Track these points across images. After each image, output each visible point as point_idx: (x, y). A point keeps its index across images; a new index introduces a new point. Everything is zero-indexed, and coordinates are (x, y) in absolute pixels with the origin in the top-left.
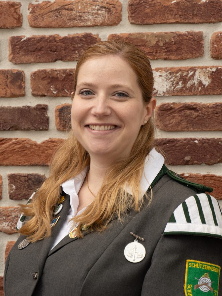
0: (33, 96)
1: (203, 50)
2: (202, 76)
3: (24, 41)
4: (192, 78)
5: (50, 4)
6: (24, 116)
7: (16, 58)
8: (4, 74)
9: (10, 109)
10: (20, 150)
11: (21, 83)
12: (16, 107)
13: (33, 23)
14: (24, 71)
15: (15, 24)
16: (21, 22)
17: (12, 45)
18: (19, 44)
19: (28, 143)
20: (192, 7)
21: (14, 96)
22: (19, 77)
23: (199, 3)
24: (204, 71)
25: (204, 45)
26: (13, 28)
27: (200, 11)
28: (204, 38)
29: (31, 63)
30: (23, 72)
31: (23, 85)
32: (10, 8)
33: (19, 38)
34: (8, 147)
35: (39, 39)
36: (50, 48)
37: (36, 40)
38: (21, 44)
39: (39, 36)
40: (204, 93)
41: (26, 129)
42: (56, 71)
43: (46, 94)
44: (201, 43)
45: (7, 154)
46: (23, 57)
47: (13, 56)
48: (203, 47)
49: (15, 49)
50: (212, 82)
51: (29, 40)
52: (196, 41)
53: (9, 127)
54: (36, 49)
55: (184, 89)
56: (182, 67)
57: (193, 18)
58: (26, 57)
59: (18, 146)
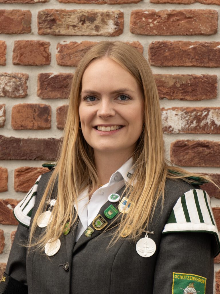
0: (58, 129)
1: (217, 93)
2: (215, 116)
3: (52, 78)
4: (206, 117)
5: (77, 44)
6: (49, 147)
7: (44, 93)
8: (33, 108)
9: (37, 141)
11: (47, 116)
12: (42, 139)
13: (61, 61)
14: (51, 105)
15: (44, 62)
16: (50, 60)
17: (40, 81)
18: (47, 81)
20: (208, 52)
21: (40, 128)
22: (45, 111)
23: (215, 49)
24: (217, 112)
25: (218, 88)
26: (42, 66)
27: (215, 56)
28: (218, 82)
29: (57, 99)
30: (49, 106)
31: (49, 118)
32: (39, 47)
33: (47, 75)
34: (33, 176)
35: (66, 77)
37: (63, 77)
38: (48, 81)
39: (66, 74)
40: (216, 132)
41: (51, 159)
44: (214, 86)
45: (32, 182)
46: (50, 93)
47: (41, 92)
48: (217, 90)
49: (43, 85)
51: (56, 77)
52: (210, 83)
53: (35, 157)
54: (63, 85)
55: (198, 127)
56: (197, 107)
57: (208, 62)
58: (53, 93)
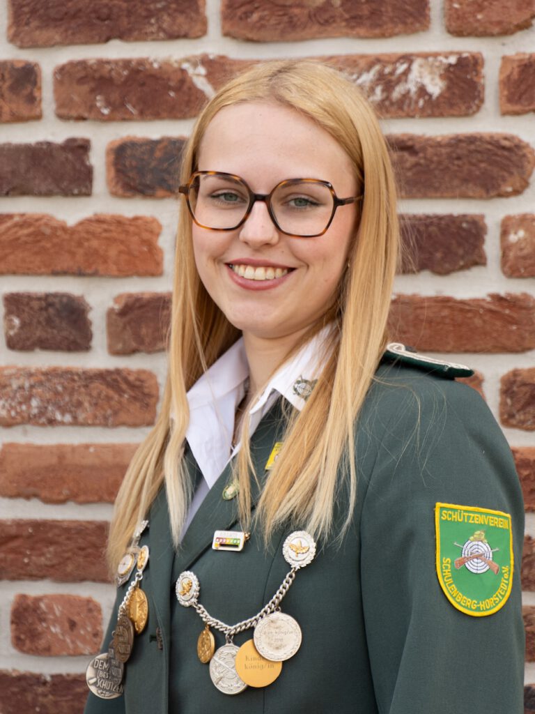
0: (58, 120)
1: (429, 17)
2: (426, 73)
4: (404, 78)
6: (39, 165)
7: (22, 35)
9: (9, 150)
10: (30, 239)
11: (32, 90)
12: (20, 145)
14: (39, 63)
17: (13, 5)
18: (29, 4)
19: (46, 224)
21: (17, 119)
22: (27, 76)
24: (430, 63)
25: (430, 5)
29: (54, 46)
30: (36, 65)
31: (36, 94)
34: (3, 234)
36: (95, 11)
38: (33, 4)
40: (430, 112)
41: (42, 193)
42: (108, 62)
43: (86, 115)
45: (2, 249)
46: (37, 33)
47: (16, 31)
48: (429, 10)
49: (20, 15)
50: (449, 88)
53: (8, 188)
54: (66, 14)
55: (387, 103)
56: (383, 55)
58: (45, 32)
59: (26, 231)
